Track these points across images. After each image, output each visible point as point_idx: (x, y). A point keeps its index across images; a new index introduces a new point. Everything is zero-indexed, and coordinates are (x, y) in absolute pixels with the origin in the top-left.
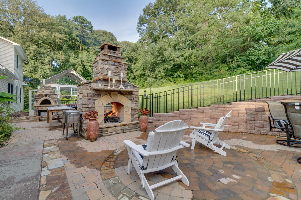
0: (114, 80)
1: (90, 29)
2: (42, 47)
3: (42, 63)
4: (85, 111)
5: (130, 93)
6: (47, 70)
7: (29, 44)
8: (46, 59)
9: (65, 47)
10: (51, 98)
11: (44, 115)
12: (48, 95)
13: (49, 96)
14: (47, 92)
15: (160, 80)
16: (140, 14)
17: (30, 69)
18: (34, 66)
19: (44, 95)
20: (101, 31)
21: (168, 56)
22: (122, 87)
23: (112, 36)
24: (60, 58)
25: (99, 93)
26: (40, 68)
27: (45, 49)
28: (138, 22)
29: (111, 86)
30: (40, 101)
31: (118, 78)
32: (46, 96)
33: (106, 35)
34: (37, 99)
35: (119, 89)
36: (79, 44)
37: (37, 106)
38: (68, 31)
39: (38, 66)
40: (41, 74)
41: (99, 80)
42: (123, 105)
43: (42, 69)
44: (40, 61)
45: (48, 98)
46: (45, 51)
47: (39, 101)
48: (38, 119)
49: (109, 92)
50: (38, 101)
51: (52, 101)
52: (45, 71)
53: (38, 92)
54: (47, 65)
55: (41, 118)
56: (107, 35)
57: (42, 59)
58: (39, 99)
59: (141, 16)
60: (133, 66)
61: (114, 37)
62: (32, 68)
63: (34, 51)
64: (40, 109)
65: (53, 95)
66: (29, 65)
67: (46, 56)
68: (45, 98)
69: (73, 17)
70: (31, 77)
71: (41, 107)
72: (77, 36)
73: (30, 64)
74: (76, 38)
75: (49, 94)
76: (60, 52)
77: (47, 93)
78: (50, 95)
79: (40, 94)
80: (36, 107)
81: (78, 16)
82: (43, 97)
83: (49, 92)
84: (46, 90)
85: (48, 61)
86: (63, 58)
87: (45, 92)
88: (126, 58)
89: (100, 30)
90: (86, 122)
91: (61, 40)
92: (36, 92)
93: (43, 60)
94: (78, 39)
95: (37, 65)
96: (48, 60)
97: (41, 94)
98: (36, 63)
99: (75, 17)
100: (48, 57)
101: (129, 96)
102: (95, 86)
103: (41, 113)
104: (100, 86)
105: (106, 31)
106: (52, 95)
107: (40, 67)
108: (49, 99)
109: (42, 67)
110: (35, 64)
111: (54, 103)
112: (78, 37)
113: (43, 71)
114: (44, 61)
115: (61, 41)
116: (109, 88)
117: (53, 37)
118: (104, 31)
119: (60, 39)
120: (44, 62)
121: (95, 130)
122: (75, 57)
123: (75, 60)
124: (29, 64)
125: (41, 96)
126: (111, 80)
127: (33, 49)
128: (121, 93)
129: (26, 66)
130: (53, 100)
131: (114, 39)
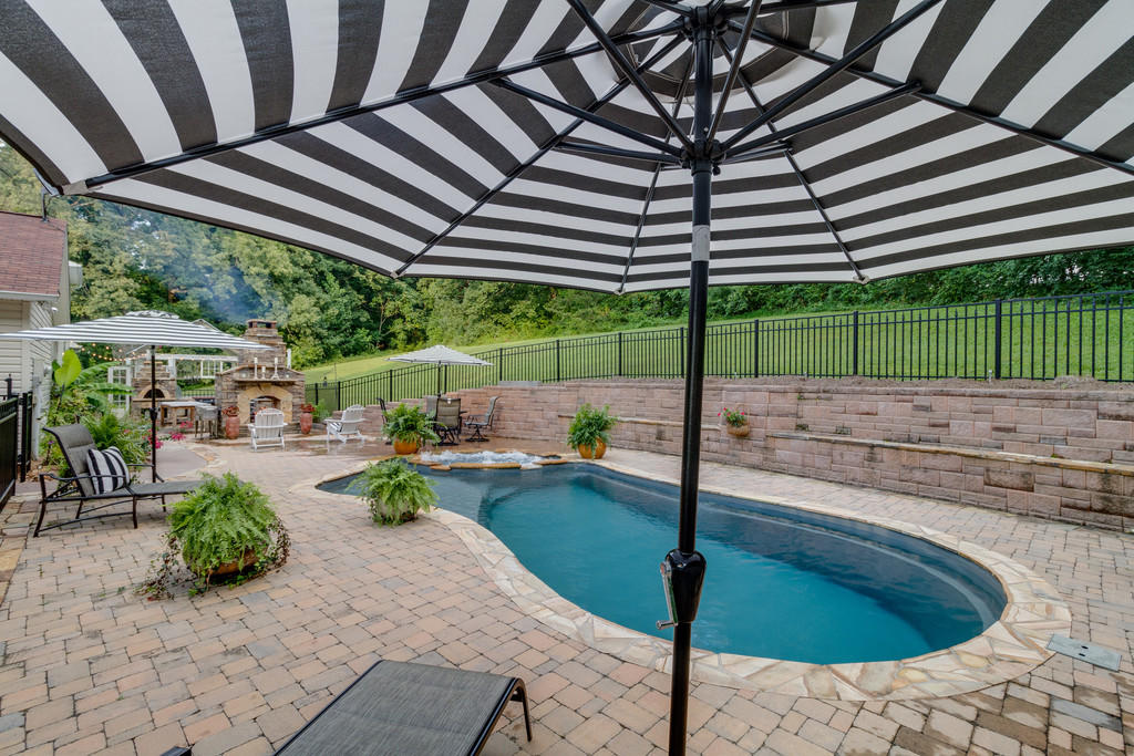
0: (264, 368)
2: (104, 223)
3: (105, 271)
4: (225, 407)
5: (292, 384)
6: (121, 292)
8: (117, 259)
10: (164, 386)
12: (159, 380)
13: (161, 382)
22: (276, 377)
25: (242, 385)
26: (99, 287)
29: (260, 376)
31: (270, 365)
35: (272, 379)
37: (139, 401)
40: (102, 305)
41: (243, 369)
42: (279, 400)
47: (143, 391)
49: (258, 384)
51: (167, 392)
52: (113, 296)
57: (103, 260)
64: (143, 406)
65: (169, 380)
67: (116, 248)
71: (146, 403)
80: (137, 403)
83: (160, 375)
90: (225, 419)
93: (108, 263)
101: (289, 388)
102: (237, 376)
104: (244, 377)
107: (97, 283)
108: (160, 389)
109: (105, 283)
111: (169, 394)
113: (107, 296)
116: (256, 378)
120: (110, 268)
121: (235, 427)
123: (209, 258)
126: (259, 368)
128: (276, 384)
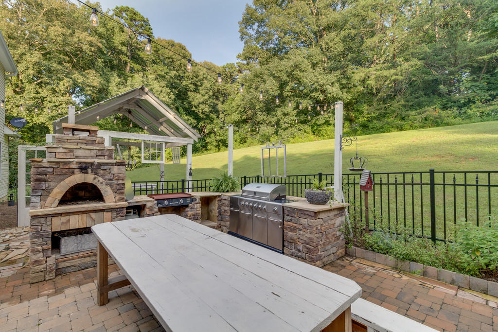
1: (148, 31)
3: (54, 91)
7: (24, 48)
9: (100, 62)
10: (102, 176)
11: (76, 250)
12: (92, 164)
13: (96, 168)
14: (87, 153)
15: (285, 129)
16: (247, 4)
17: (27, 102)
18: (35, 98)
19: (74, 166)
20: (164, 40)
21: (313, 82)
23: (184, 50)
24: (92, 84)
26: (49, 102)
27: (60, 63)
28: (241, 20)
30: (60, 189)
32: (84, 168)
33: (173, 47)
34: (44, 186)
36: (126, 59)
37: (46, 216)
38: (105, 33)
39: (44, 98)
43: (52, 104)
44: (49, 87)
45: (90, 178)
46: (59, 67)
47: (56, 190)
48: (50, 272)
50: (49, 193)
51: (108, 189)
53: (47, 154)
54: (63, 95)
55: (62, 265)
56: (176, 49)
57: (52, 82)
58: (52, 184)
59: (248, 8)
60: (220, 107)
61: (188, 53)
62: (31, 102)
63: (35, 64)
64: (58, 224)
65: (112, 164)
66: (24, 95)
67: (61, 76)
68: (78, 178)
69: (114, 8)
70: (30, 121)
71: (64, 219)
72: (123, 44)
73: (26, 92)
74: (120, 47)
75: (97, 161)
76: (90, 71)
77: (86, 157)
78: (100, 164)
79: (58, 163)
80: (42, 220)
81: (125, 6)
82: (73, 173)
83: (93, 153)
84: (84, 146)
85: (65, 86)
86: (95, 84)
87: (79, 153)
88: (209, 91)
89: (162, 39)
91: (92, 46)
92: (42, 154)
93: (55, 85)
94: (124, 49)
95: (41, 95)
96: (67, 85)
97: (65, 163)
98: (40, 90)
99: (117, 8)
100: (66, 80)
103: (63, 240)
105: (173, 42)
106: (107, 164)
107: (48, 99)
108: (95, 182)
109: (54, 99)
110: (38, 93)
111: (113, 195)
112: (125, 46)
114: (57, 87)
115: (93, 49)
117: (76, 40)
118: (169, 41)
119: (91, 44)
120: (57, 89)
122: (119, 84)
123: (120, 90)
124: (24, 93)
125: (61, 169)
127: (35, 59)
129: (18, 97)
130: (111, 186)
131: (188, 55)
